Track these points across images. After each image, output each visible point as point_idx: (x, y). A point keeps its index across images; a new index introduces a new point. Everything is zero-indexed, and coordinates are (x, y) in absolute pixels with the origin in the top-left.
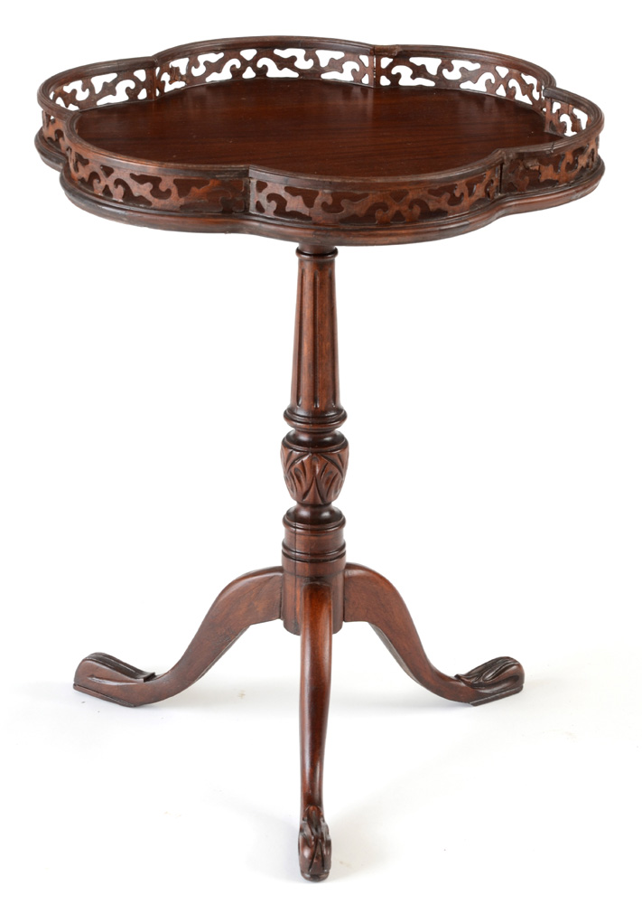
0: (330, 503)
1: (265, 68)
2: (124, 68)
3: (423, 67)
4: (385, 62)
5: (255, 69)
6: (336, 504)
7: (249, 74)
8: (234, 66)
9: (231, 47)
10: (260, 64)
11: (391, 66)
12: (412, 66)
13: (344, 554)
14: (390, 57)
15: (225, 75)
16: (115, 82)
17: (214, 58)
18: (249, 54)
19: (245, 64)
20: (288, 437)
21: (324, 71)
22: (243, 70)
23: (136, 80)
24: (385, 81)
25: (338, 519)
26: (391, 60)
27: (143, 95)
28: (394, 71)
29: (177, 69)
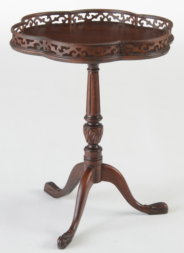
0: (98, 144)
1: (110, 19)
2: (62, 14)
3: (150, 21)
4: (139, 19)
5: (107, 19)
6: (100, 144)
7: (105, 20)
8: (101, 17)
9: (100, 12)
10: (109, 17)
11: (140, 21)
12: (147, 21)
13: (102, 159)
14: (140, 18)
15: (98, 19)
16: (58, 18)
17: (95, 14)
18: (106, 14)
19: (104, 17)
20: (85, 124)
21: (125, 21)
22: (104, 18)
23: (65, 17)
24: (139, 25)
25: (100, 149)
26: (141, 19)
27: (67, 22)
28: (142, 22)
29: (82, 16)
